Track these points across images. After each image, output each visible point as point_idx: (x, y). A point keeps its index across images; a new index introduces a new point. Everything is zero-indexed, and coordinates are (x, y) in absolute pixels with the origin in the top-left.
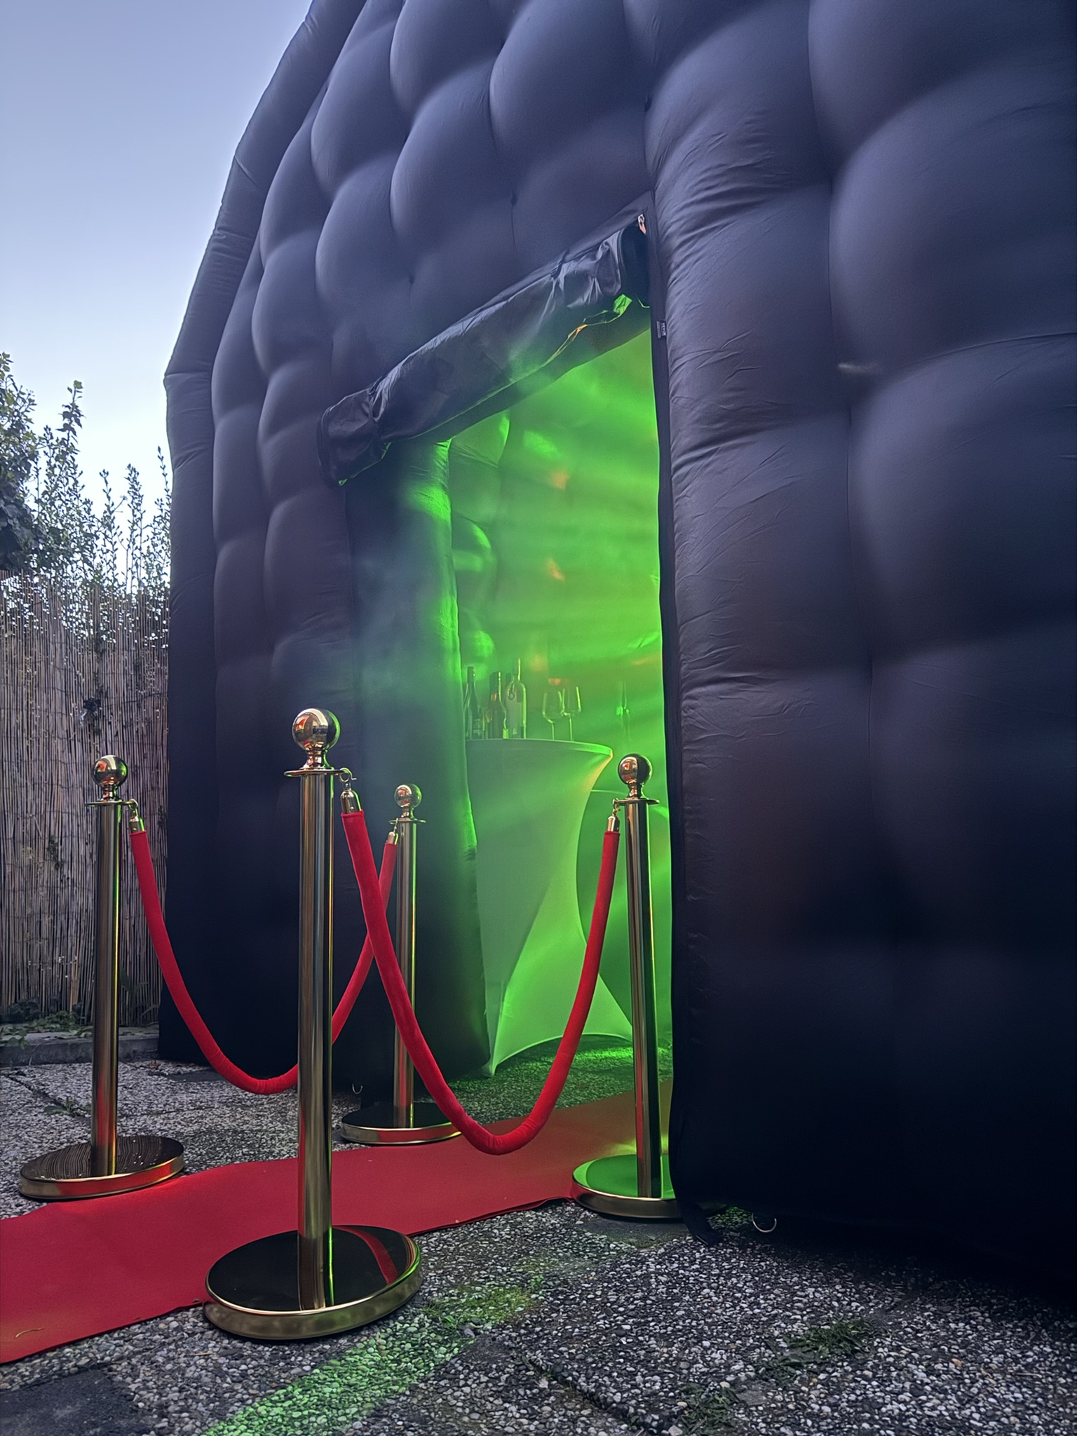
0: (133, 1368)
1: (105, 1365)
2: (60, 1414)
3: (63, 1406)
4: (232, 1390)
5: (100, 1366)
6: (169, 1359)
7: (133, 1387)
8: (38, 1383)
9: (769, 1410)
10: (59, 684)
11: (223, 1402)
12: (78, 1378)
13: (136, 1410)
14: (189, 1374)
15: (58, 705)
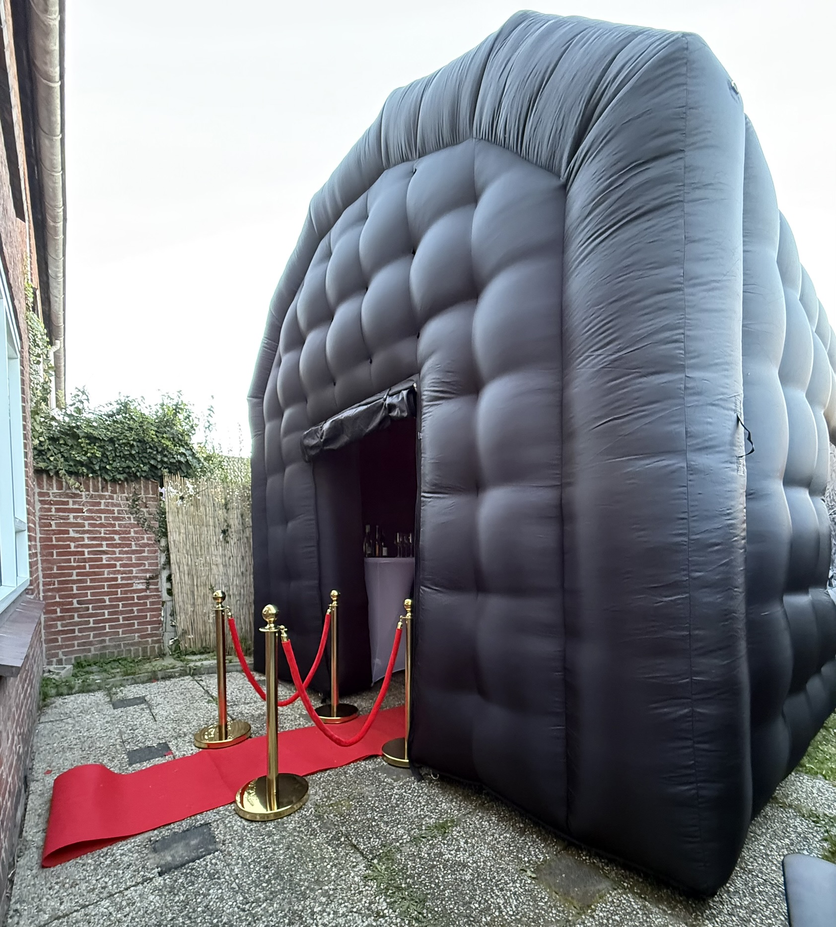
0: (218, 825)
1: (210, 823)
2: (193, 843)
3: (193, 840)
4: (246, 836)
5: (207, 824)
6: (230, 822)
7: (216, 833)
8: (188, 830)
9: (408, 854)
10: (211, 523)
11: (243, 840)
12: (200, 829)
13: (215, 842)
14: (234, 828)
15: (211, 532)
